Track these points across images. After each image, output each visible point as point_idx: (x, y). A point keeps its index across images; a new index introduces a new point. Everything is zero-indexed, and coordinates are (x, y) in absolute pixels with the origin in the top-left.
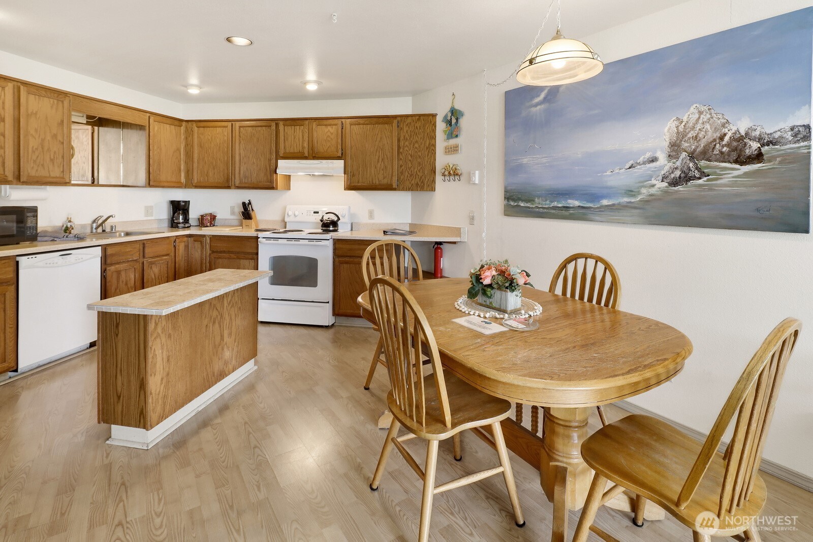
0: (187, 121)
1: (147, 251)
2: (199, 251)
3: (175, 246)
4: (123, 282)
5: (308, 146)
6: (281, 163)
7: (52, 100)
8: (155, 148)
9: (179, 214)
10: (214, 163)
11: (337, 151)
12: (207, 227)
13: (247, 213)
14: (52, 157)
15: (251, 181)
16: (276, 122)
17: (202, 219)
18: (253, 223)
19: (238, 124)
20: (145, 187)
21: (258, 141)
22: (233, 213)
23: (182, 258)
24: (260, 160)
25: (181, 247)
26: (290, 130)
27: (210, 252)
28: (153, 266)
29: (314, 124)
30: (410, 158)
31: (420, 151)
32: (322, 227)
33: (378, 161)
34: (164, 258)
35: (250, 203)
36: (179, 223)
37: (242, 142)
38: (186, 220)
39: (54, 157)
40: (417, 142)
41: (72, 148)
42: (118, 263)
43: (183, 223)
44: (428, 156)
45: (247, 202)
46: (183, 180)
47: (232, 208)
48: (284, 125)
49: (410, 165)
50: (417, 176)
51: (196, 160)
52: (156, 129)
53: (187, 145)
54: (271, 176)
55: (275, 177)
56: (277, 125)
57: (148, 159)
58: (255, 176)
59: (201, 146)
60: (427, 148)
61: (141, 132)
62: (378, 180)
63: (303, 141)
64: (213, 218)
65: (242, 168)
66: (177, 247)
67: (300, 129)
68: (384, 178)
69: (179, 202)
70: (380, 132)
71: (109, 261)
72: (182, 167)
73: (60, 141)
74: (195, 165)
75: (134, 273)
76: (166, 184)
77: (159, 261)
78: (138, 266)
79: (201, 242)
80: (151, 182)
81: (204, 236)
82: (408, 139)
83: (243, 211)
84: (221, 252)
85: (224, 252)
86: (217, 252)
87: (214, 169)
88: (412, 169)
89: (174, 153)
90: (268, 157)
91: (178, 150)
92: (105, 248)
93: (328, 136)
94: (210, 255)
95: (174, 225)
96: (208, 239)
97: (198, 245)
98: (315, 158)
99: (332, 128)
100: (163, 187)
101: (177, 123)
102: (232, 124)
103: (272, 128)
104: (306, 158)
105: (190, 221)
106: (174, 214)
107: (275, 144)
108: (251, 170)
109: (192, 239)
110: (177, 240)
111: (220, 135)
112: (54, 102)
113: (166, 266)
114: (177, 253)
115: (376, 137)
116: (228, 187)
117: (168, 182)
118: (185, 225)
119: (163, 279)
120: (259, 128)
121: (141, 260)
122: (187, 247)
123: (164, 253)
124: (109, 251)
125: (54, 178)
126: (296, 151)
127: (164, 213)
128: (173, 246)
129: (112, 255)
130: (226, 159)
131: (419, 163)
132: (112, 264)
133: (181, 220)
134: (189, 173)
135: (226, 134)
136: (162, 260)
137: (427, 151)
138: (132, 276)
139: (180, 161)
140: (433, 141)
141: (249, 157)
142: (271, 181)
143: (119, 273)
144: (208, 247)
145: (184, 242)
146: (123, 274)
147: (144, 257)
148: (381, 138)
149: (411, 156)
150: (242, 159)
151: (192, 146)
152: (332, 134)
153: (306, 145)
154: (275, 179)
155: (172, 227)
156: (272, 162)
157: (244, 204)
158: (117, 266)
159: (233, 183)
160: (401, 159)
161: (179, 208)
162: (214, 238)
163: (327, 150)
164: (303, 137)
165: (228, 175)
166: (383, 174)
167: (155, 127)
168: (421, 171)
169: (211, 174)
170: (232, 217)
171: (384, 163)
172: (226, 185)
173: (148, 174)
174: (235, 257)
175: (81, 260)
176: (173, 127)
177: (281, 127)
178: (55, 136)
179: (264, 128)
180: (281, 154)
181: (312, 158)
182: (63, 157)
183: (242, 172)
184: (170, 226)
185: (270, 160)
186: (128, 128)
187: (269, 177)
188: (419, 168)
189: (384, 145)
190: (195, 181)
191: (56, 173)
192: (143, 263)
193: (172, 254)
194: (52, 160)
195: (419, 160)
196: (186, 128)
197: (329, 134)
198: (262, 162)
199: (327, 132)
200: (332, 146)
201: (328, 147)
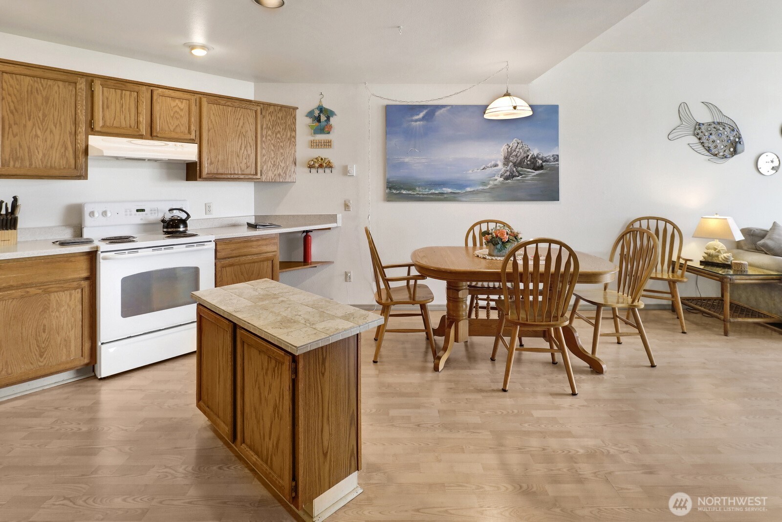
5: (146, 122)
6: (96, 142)
11: (190, 132)
16: (87, 78)
21: (46, 103)
26: (113, 95)
29: (156, 93)
30: (273, 148)
31: (281, 142)
32: (163, 228)
33: (241, 149)
40: (279, 132)
44: (289, 147)
48: (103, 86)
49: (273, 155)
50: (279, 167)
54: (77, 159)
55: (82, 160)
56: (88, 83)
58: (40, 156)
60: (289, 139)
62: (241, 169)
63: (137, 113)
67: (130, 95)
68: (247, 167)
70: (242, 117)
82: (271, 128)
88: (275, 159)
90: (68, 129)
93: (178, 113)
99: (182, 102)
103: (78, 86)
104: (141, 137)
107: (83, 111)
115: (238, 122)
120: (50, 82)
126: (123, 125)
131: (282, 153)
137: (289, 143)
140: (293, 134)
142: (77, 167)
148: (244, 124)
149: (274, 146)
152: (182, 110)
153: (141, 119)
154: (83, 164)
156: (77, 137)
160: (264, 148)
163: (174, 129)
164: (136, 108)
166: (246, 163)
168: (283, 161)
171: (247, 152)
177: (97, 88)
179: (60, 83)
181: (150, 137)
185: (74, 135)
188: (282, 159)
189: (247, 131)
195: (282, 151)
197: (177, 109)
198: (57, 137)
199: (174, 107)
200: (182, 125)
201: (177, 126)
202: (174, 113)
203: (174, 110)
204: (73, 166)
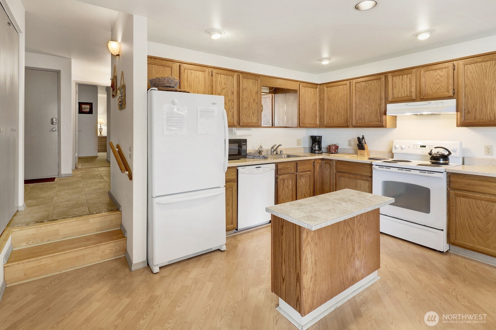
0: (320, 84)
1: (299, 167)
2: (329, 170)
3: (314, 166)
5: (416, 90)
6: (390, 107)
7: (253, 80)
8: (303, 103)
9: (316, 144)
10: (338, 110)
11: (448, 92)
12: (333, 153)
13: (361, 145)
15: (365, 121)
16: (385, 74)
17: (329, 148)
18: (366, 153)
19: (354, 81)
20: (297, 127)
21: (370, 92)
22: (350, 145)
23: (318, 174)
24: (372, 105)
25: (317, 166)
26: (398, 80)
27: (336, 171)
28: (302, 177)
29: (422, 70)
34: (308, 173)
35: (363, 138)
36: (316, 150)
37: (358, 94)
38: (320, 149)
41: (262, 106)
42: (283, 174)
43: (318, 150)
45: (361, 137)
46: (318, 122)
47: (350, 141)
48: (392, 76)
51: (326, 109)
52: (303, 91)
53: (320, 100)
54: (381, 116)
55: (384, 117)
56: (386, 77)
57: (298, 110)
58: (368, 117)
59: (329, 99)
61: (295, 95)
63: (411, 87)
64: (337, 147)
65: (357, 113)
66: (315, 166)
67: (407, 77)
69: (315, 137)
71: (279, 173)
72: (318, 114)
73: (256, 102)
74: (325, 113)
75: (291, 181)
76: (308, 126)
77: (305, 174)
78: (294, 177)
79: (330, 164)
80: (300, 125)
81: (331, 160)
83: (358, 143)
84: (343, 172)
85: (345, 173)
86: (340, 172)
87: (337, 114)
89: (313, 105)
90: (378, 102)
91: (315, 103)
92: (277, 164)
93: (439, 79)
94: (336, 173)
95: (312, 151)
96: (334, 162)
97: (328, 166)
98: (422, 100)
99: (442, 71)
100: (307, 127)
101: (314, 86)
102: (350, 82)
103: (382, 80)
104: (413, 100)
105: (322, 149)
106: (313, 144)
107: (384, 92)
108: (364, 114)
109: (324, 161)
110: (315, 161)
111: (342, 91)
112: (254, 81)
113: (309, 178)
114: (315, 170)
116: (348, 127)
117: (309, 124)
118: (319, 152)
119: (307, 186)
120: (371, 82)
121: (295, 173)
122: (321, 166)
123: (308, 170)
124: (279, 167)
125: (254, 123)
126: (403, 95)
127: (307, 144)
128: (313, 165)
129: (281, 169)
130: (346, 107)
132: (280, 175)
133: (317, 149)
134: (321, 118)
135: (346, 89)
139: (316, 111)
141: (363, 104)
142: (381, 121)
143: (284, 180)
144: (334, 168)
145: (319, 163)
146: (286, 181)
147: (297, 171)
150: (357, 106)
151: (324, 100)
152: (442, 76)
153: (413, 89)
154: (384, 119)
155: (312, 152)
156: (382, 106)
157: (359, 138)
158: (283, 176)
159: (351, 123)
161: (316, 141)
162: (338, 162)
163: (436, 91)
164: (410, 83)
165: (347, 118)
167: (303, 90)
169: (335, 118)
170: (350, 148)
172: (346, 125)
173: (299, 119)
174: (354, 177)
175: (265, 171)
176: (312, 89)
177: (390, 78)
178: (254, 100)
179: (375, 81)
180: (390, 99)
181: (420, 100)
182: (258, 111)
183: (357, 115)
184: (310, 151)
185: (380, 105)
186: (288, 93)
187: (379, 118)
190: (325, 123)
191: (255, 120)
192: (296, 175)
193: (313, 171)
194: (253, 113)
196: (320, 89)
197: (438, 77)
198: (374, 107)
199: (436, 76)
200: (442, 87)
201: (438, 89)
202: (436, 80)
203: (436, 78)
204: (380, 121)
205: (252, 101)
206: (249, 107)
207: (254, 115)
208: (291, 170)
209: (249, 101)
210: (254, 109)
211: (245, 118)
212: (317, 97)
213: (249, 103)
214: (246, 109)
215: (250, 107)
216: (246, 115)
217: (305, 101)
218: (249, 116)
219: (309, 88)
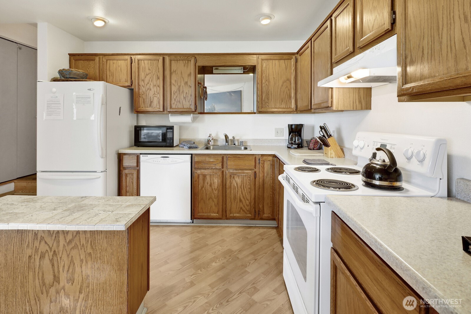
1: (225, 163)
3: (259, 163)
4: (208, 183)
7: (184, 61)
8: (264, 82)
14: (185, 96)
25: (266, 165)
28: (235, 176)
39: (186, 96)
42: (205, 169)
51: (299, 87)
52: (264, 66)
57: (257, 91)
66: (261, 165)
71: (196, 166)
72: (293, 95)
73: (189, 85)
75: (217, 179)
77: (240, 173)
78: (220, 173)
80: (259, 109)
89: (283, 83)
92: (193, 156)
97: (278, 166)
100: (272, 112)
101: (285, 57)
110: (261, 158)
112: (185, 62)
117: (277, 108)
121: (225, 170)
124: (196, 159)
125: (185, 109)
129: (199, 162)
130: (309, 80)
132: (199, 169)
134: (297, 99)
136: (244, 173)
138: (216, 181)
139: (290, 90)
143: (204, 175)
146: (208, 177)
158: (203, 171)
165: (309, 97)
167: (263, 64)
173: (257, 102)
175: (175, 162)
176: (282, 61)
178: (186, 83)
182: (191, 95)
191: (187, 105)
194: (185, 98)
205: (183, 84)
206: (179, 91)
207: (187, 100)
208: (215, 165)
209: (179, 84)
210: (186, 93)
211: (174, 103)
212: (292, 71)
213: (179, 87)
214: (175, 94)
215: (181, 91)
216: (175, 100)
217: (269, 78)
218: (179, 102)
219: (277, 61)
